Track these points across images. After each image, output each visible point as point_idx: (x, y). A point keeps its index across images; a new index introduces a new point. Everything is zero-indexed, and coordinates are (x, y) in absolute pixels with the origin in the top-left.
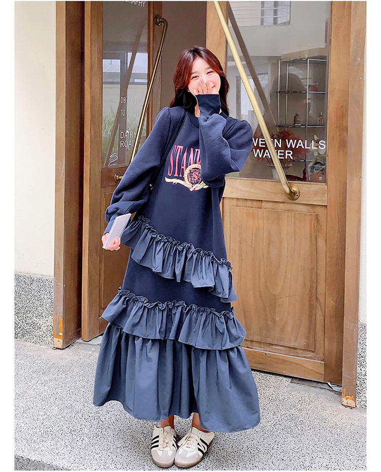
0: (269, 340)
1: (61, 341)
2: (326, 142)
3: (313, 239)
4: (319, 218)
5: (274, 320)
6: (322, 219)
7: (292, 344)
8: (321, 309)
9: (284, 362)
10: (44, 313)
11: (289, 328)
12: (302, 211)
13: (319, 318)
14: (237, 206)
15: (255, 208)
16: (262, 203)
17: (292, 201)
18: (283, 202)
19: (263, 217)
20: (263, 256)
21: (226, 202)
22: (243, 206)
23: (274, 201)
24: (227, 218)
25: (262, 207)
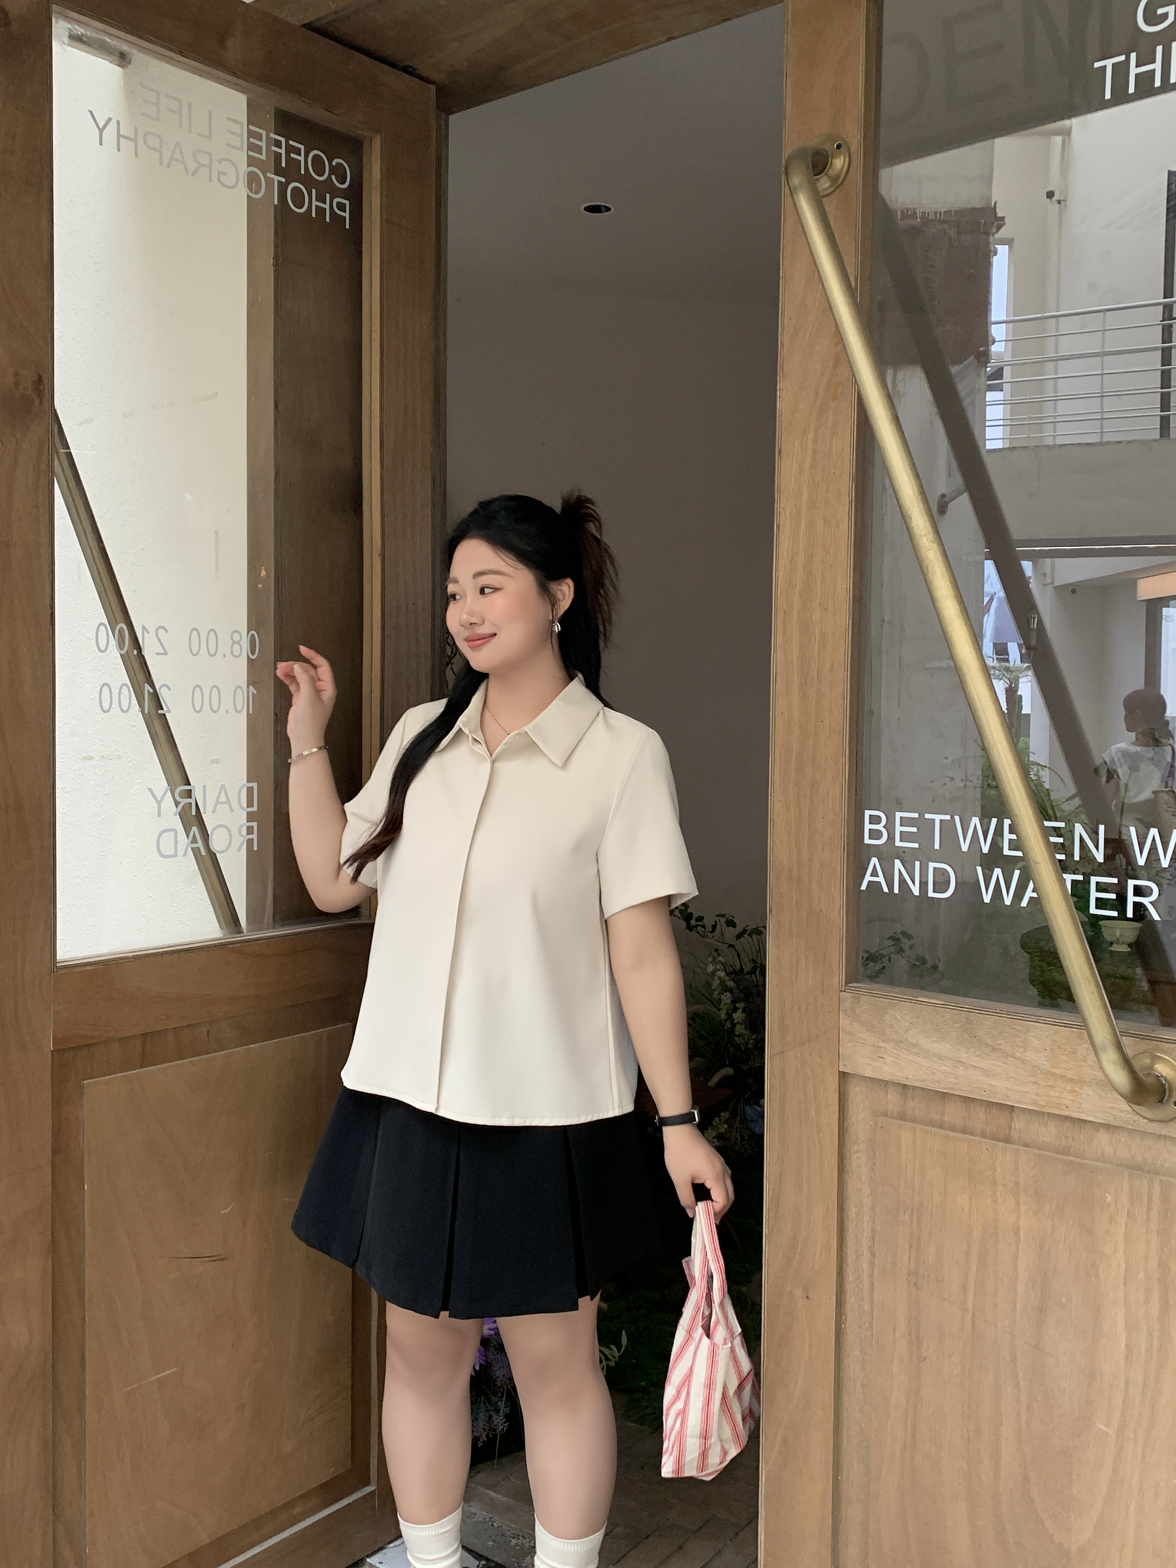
14: (902, 1117)
15: (984, 1136)
16: (1012, 1118)
17: (1155, 1124)
18: (1108, 1127)
19: (1017, 1183)
20: (1014, 1359)
21: (857, 1094)
22: (930, 1123)
23: (1066, 1113)
24: (860, 1166)
25: (1014, 1135)
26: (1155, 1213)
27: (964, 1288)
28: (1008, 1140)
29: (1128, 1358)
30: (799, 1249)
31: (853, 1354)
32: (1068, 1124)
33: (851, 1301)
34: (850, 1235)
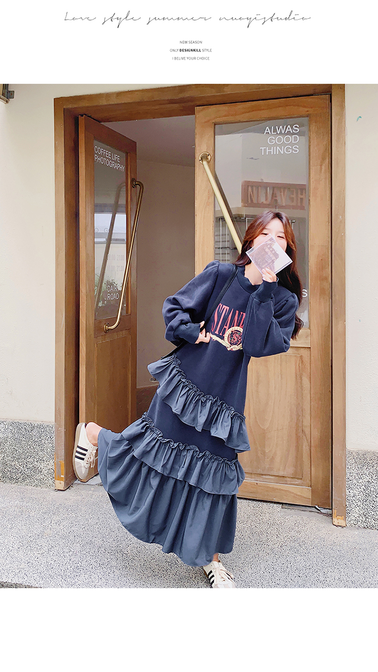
0: (260, 471)
1: (63, 483)
2: (308, 291)
3: (298, 377)
4: (303, 359)
5: (264, 453)
6: (306, 359)
7: (281, 473)
8: (307, 440)
9: (274, 489)
10: (45, 457)
11: (278, 459)
13: (306, 448)
29: (275, 389)
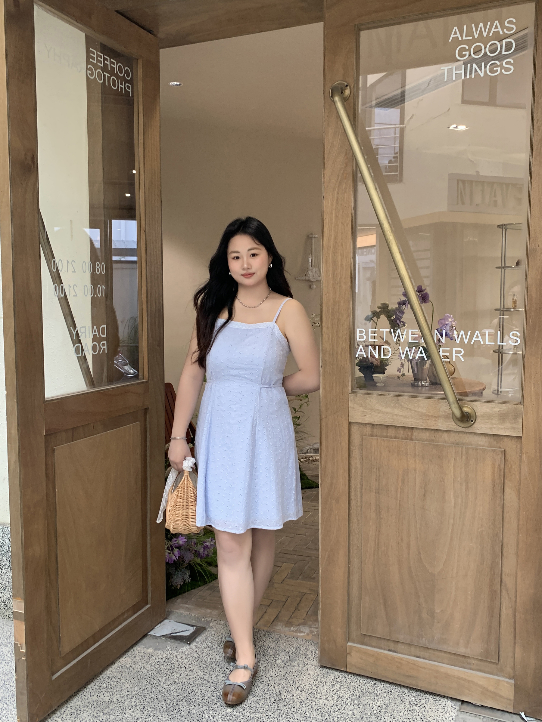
0: (424, 641)
2: (522, 334)
3: (498, 488)
4: (508, 457)
5: (432, 614)
6: (512, 456)
7: (462, 650)
8: (509, 598)
9: (447, 676)
11: (456, 626)
12: (480, 446)
13: (506, 612)
14: (372, 435)
15: (402, 439)
16: (413, 431)
17: (464, 429)
18: (447, 431)
19: (415, 454)
20: (415, 513)
21: (355, 429)
22: (382, 436)
23: (433, 428)
24: (356, 454)
25: (414, 437)
26: (464, 458)
27: (396, 492)
28: (411, 439)
29: (455, 507)
30: (334, 486)
31: (354, 521)
32: (433, 432)
33: (353, 502)
34: (352, 479)
